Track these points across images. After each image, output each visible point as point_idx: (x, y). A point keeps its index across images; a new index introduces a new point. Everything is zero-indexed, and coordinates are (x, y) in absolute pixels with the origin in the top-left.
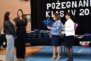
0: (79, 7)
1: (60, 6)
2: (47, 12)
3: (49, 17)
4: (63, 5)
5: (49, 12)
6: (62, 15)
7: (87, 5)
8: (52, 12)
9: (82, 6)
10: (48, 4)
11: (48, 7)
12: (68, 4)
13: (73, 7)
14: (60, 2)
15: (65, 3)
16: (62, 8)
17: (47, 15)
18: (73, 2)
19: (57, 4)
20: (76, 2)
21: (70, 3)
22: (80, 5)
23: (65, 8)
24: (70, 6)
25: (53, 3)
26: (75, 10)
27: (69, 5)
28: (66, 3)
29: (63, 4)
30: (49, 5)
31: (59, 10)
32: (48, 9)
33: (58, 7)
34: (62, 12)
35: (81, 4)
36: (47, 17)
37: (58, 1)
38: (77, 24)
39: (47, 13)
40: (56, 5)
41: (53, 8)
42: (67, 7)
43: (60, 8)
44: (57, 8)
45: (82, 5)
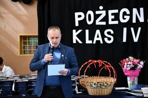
1: (106, 19)
2: (74, 31)
3: (80, 42)
4: (113, 17)
5: (80, 31)
6: (109, 39)
8: (87, 31)
10: (77, 14)
11: (77, 20)
13: (134, 21)
14: (106, 9)
15: (116, 11)
16: (111, 22)
17: (75, 39)
18: (135, 11)
20: (142, 10)
21: (128, 12)
23: (116, 22)
24: (128, 18)
25: (90, 12)
26: (140, 29)
27: (125, 17)
28: (119, 11)
29: (112, 14)
30: (79, 16)
31: (102, 29)
32: (77, 24)
33: (101, 21)
34: (109, 33)
36: (74, 42)
37: (101, 8)
38: (142, 63)
39: (75, 33)
40: (96, 17)
41: (90, 23)
42: (122, 21)
43: (104, 23)
44: (98, 23)
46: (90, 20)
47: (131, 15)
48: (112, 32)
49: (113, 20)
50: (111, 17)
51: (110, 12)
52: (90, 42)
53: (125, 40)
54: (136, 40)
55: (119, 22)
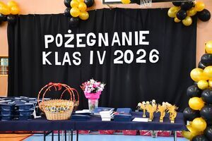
0: (113, 45)
1: (74, 42)
2: (44, 53)
3: (50, 63)
4: (81, 40)
5: (49, 53)
6: (77, 61)
7: (130, 43)
8: (56, 53)
9: (120, 45)
10: (46, 37)
11: (47, 42)
12: (91, 38)
13: (100, 45)
14: (74, 33)
15: (84, 35)
16: (79, 45)
17: (45, 60)
18: (100, 35)
19: (66, 36)
20: (106, 34)
21: (94, 37)
22: (114, 41)
23: (84, 46)
24: (94, 42)
25: (59, 35)
26: (105, 52)
27: (92, 41)
28: (86, 35)
29: (80, 38)
30: (49, 39)
31: (71, 51)
32: (47, 47)
33: (69, 44)
34: (77, 55)
35: (116, 39)
36: (44, 63)
37: (70, 31)
39: (45, 55)
40: (65, 39)
41: (59, 45)
42: (89, 44)
44: (66, 45)
45: (118, 41)
46: (59, 43)
47: (97, 39)
48: (80, 55)
49: (80, 43)
50: (79, 41)
51: (78, 36)
52: (60, 64)
53: (91, 62)
54: (101, 62)
55: (87, 45)
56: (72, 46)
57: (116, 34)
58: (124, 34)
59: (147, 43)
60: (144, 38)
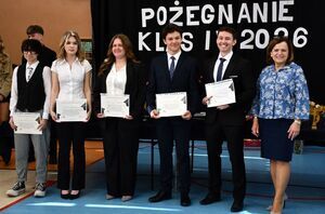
0: (239, 22)
1: (183, 18)
2: (140, 34)
3: (149, 49)
4: (193, 16)
5: (148, 34)
6: (187, 46)
7: (264, 19)
8: (158, 34)
9: (249, 21)
10: (144, 11)
11: (145, 18)
12: (208, 11)
13: (220, 22)
14: (184, 5)
15: (197, 8)
16: (189, 23)
17: (142, 45)
18: (221, 7)
19: (172, 9)
20: (230, 6)
21: (212, 10)
22: (241, 16)
23: (197, 23)
24: (212, 17)
25: (162, 9)
27: (209, 16)
28: (201, 8)
29: (192, 12)
30: (148, 14)
32: (144, 25)
33: (176, 20)
34: (187, 38)
35: (244, 13)
36: (141, 49)
37: (177, 3)
39: (141, 37)
40: (170, 15)
41: (161, 23)
42: (205, 21)
44: (172, 22)
45: (247, 16)
46: (162, 19)
47: (216, 14)
48: (191, 37)
49: (192, 20)
50: (190, 16)
51: (189, 9)
52: (162, 49)
53: (207, 48)
55: (201, 22)
56: (180, 24)
57: (244, 6)
58: (256, 6)
59: (291, 19)
60: (286, 11)
